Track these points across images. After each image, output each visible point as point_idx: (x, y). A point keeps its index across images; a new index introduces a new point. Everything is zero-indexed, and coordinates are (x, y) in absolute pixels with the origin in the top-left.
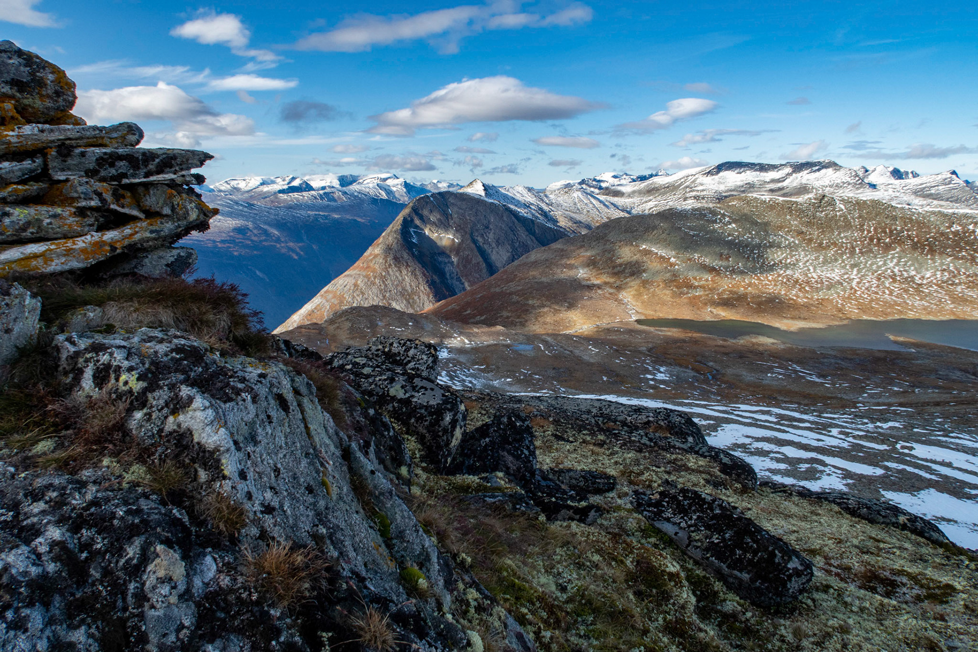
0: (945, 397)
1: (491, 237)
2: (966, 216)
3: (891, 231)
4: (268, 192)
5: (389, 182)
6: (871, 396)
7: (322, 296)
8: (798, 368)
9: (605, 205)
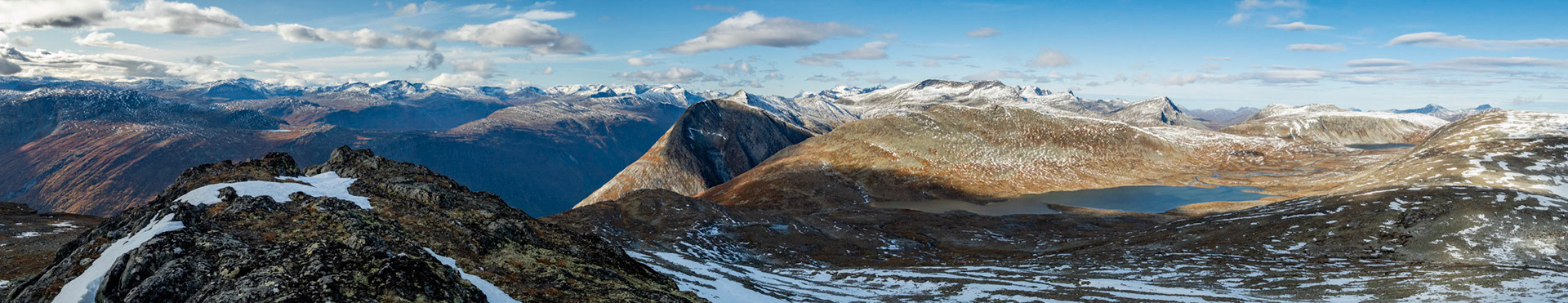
0: (1085, 243)
1: (752, 135)
2: (1081, 121)
3: (1040, 131)
4: (584, 96)
5: (673, 91)
6: (1041, 248)
7: (617, 179)
8: (991, 233)
9: (840, 111)
